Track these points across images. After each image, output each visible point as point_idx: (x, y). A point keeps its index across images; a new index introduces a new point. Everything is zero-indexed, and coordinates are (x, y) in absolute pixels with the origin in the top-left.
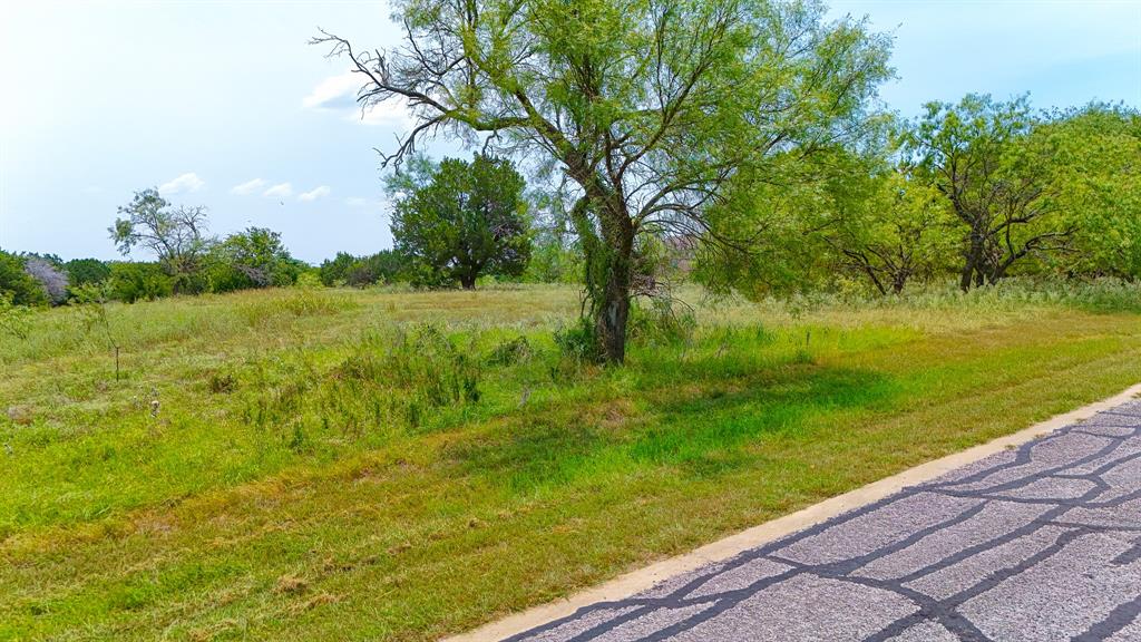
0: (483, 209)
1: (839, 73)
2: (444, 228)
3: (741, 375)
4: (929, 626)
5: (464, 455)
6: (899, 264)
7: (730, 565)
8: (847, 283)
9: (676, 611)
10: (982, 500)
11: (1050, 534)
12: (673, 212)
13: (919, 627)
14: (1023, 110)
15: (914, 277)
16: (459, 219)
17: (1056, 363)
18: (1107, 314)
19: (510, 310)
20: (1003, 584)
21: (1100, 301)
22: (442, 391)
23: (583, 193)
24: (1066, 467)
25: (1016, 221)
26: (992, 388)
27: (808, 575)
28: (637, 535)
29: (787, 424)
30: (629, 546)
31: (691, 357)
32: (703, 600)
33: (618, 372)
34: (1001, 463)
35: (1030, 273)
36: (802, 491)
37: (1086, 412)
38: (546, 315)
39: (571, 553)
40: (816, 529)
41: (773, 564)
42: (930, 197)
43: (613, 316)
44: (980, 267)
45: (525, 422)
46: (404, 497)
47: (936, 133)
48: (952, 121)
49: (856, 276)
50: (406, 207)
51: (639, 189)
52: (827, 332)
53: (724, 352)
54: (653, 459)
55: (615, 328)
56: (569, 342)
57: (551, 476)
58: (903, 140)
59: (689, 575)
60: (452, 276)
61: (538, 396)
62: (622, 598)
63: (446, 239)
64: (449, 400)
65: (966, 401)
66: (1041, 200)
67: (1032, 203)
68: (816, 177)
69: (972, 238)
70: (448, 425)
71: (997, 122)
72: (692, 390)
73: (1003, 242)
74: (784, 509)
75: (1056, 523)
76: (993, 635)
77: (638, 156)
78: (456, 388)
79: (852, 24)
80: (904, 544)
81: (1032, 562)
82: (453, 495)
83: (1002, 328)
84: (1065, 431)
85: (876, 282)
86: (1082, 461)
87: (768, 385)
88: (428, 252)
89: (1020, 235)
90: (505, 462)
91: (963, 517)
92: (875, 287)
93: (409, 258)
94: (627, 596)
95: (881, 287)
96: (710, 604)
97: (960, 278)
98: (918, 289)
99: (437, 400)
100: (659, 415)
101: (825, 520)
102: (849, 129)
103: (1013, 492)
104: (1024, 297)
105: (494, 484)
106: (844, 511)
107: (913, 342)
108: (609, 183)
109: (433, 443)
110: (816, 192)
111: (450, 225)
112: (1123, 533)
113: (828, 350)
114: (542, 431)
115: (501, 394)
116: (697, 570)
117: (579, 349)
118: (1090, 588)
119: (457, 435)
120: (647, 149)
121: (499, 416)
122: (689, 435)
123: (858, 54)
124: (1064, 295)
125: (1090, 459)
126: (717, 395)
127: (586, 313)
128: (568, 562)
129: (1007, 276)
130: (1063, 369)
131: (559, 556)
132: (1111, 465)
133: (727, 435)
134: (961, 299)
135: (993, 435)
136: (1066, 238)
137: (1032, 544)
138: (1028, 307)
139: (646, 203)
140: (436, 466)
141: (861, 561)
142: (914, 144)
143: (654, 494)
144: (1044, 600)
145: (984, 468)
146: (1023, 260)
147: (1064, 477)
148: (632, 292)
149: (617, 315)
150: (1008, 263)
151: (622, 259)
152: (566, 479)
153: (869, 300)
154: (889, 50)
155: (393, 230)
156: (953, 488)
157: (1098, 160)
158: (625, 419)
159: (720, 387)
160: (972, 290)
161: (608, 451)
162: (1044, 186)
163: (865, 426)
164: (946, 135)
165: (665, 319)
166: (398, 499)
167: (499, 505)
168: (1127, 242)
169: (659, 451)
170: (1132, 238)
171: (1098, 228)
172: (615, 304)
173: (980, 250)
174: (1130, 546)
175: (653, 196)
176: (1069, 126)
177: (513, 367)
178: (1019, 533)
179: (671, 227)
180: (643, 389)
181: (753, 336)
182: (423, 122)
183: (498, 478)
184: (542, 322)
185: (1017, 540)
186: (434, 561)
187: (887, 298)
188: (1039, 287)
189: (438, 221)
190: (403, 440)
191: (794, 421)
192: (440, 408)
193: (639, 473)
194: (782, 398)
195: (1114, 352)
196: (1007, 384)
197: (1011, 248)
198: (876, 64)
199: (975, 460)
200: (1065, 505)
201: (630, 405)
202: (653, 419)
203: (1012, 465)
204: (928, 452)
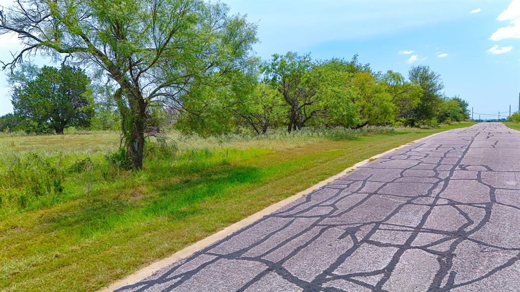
0: (67, 93)
1: (236, 39)
2: (44, 102)
3: (198, 171)
4: (271, 274)
5: (54, 220)
6: (264, 121)
7: (189, 259)
8: (244, 130)
9: (162, 284)
10: (293, 218)
11: (317, 229)
12: (164, 97)
13: (267, 275)
14: (308, 59)
15: (270, 127)
16: (53, 98)
17: (321, 161)
18: (339, 141)
19: (82, 144)
20: (300, 252)
21: (337, 136)
22: (41, 188)
23: (119, 86)
24: (323, 202)
25: (307, 104)
26: (298, 172)
27: (223, 259)
28: (145, 251)
29: (217, 192)
30: (141, 257)
31: (175, 165)
32: (175, 277)
33: (139, 173)
34: (301, 202)
35: (313, 125)
36: (222, 222)
37: (331, 180)
38: (101, 147)
39: (110, 264)
40: (228, 238)
41: (208, 256)
42: (275, 94)
43: (136, 146)
44: (295, 122)
45: (89, 201)
46: (17, 245)
47: (277, 67)
48: (283, 62)
49: (247, 127)
50: (20, 91)
51: (147, 86)
52: (235, 151)
53: (191, 161)
54: (155, 213)
55: (137, 152)
56: (113, 160)
57: (102, 227)
58: (264, 69)
59: (170, 266)
60: (50, 127)
61: (96, 187)
62: (136, 282)
63: (46, 108)
64: (44, 192)
65: (289, 178)
66: (316, 96)
67: (313, 97)
68: (227, 84)
69: (292, 111)
70: (44, 205)
71: (299, 64)
72: (175, 180)
73: (303, 113)
74: (214, 231)
75: (319, 225)
76: (295, 274)
77: (146, 70)
78: (49, 186)
79: (240, 18)
80: (263, 241)
81: (310, 242)
82: (46, 242)
83: (303, 147)
84: (323, 187)
85: (256, 129)
86: (329, 199)
87: (210, 176)
88: (35, 115)
89: (309, 109)
90: (77, 222)
91: (286, 226)
92: (255, 131)
93: (24, 118)
94: (139, 281)
95: (257, 131)
96: (179, 279)
97: (288, 127)
98: (272, 132)
99: (37, 192)
100: (159, 193)
101: (231, 233)
102: (241, 63)
103: (304, 214)
104: (311, 134)
105: (70, 234)
106: (239, 228)
107: (269, 154)
108: (133, 82)
109: (35, 216)
110: (228, 90)
111: (47, 101)
112: (342, 226)
113: (235, 159)
114: (98, 204)
115: (74, 188)
116: (174, 264)
117: (119, 163)
118: (331, 250)
119: (49, 210)
120: (150, 67)
121: (74, 199)
122: (173, 201)
123: (244, 31)
124: (324, 134)
125: (331, 198)
126: (187, 181)
127: (123, 145)
128: (109, 269)
129: (305, 126)
130: (323, 163)
131: (104, 266)
132: (339, 200)
133: (190, 199)
134: (288, 135)
135: (298, 191)
136: (325, 111)
137: (311, 234)
138: (312, 139)
139: (151, 92)
140: (36, 227)
141: (245, 250)
142: (269, 71)
143: (155, 230)
144: (314, 257)
145: (294, 205)
146: (310, 119)
147: (322, 206)
148: (145, 135)
149: (138, 145)
150: (305, 121)
151: (140, 119)
152: (110, 228)
153: (253, 137)
154: (256, 31)
155: (13, 103)
156: (282, 214)
157: (335, 81)
158: (142, 196)
159: (188, 177)
160: (292, 132)
161: (132, 212)
162: (317, 90)
163: (250, 191)
164: (281, 68)
165: (163, 147)
166: (12, 247)
167: (73, 244)
168: (345, 113)
169: (158, 210)
170: (347, 111)
171: (335, 107)
172: (137, 140)
173: (295, 116)
174: (344, 231)
175: (154, 89)
176: (325, 67)
177: (83, 173)
178: (306, 231)
179: (164, 104)
180: (151, 181)
181: (204, 153)
182: (29, 47)
183: (73, 230)
184: (100, 150)
185: (305, 234)
186: (33, 278)
187: (260, 136)
188: (316, 131)
189: (41, 99)
190: (17, 215)
191: (220, 190)
192: (39, 197)
193: (148, 221)
194: (216, 181)
195: (341, 156)
196: (303, 170)
197: (306, 115)
198: (251, 36)
199: (291, 202)
200: (323, 217)
201: (145, 189)
202: (156, 195)
203: (304, 203)
204: (274, 200)
